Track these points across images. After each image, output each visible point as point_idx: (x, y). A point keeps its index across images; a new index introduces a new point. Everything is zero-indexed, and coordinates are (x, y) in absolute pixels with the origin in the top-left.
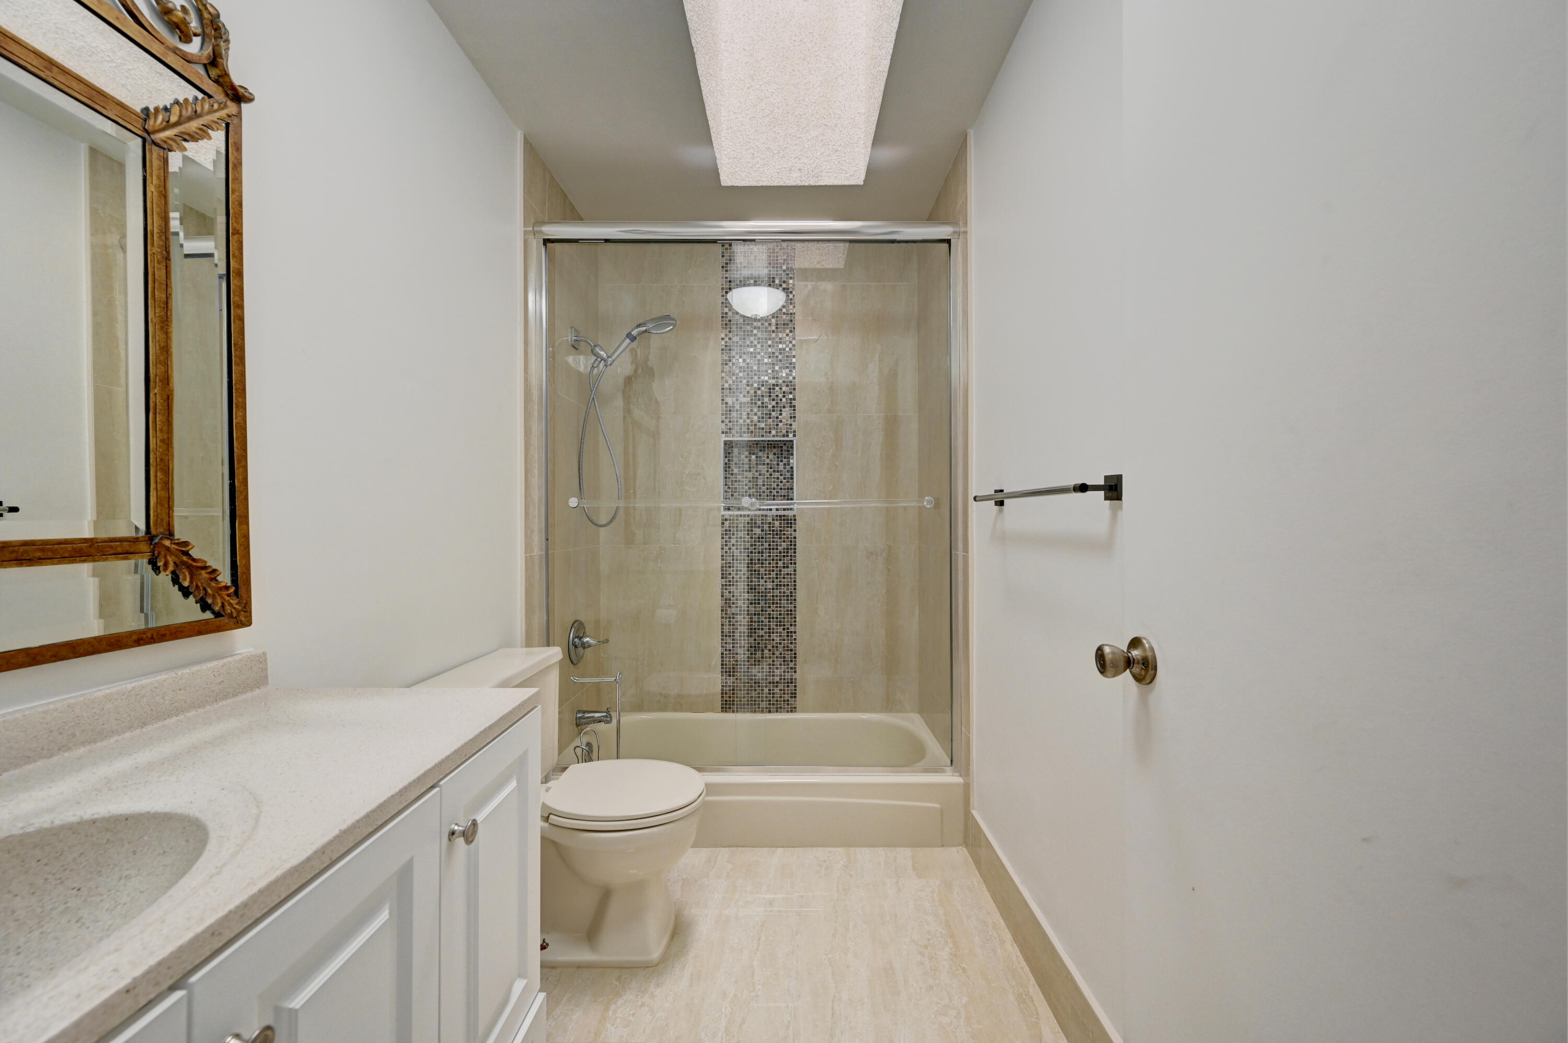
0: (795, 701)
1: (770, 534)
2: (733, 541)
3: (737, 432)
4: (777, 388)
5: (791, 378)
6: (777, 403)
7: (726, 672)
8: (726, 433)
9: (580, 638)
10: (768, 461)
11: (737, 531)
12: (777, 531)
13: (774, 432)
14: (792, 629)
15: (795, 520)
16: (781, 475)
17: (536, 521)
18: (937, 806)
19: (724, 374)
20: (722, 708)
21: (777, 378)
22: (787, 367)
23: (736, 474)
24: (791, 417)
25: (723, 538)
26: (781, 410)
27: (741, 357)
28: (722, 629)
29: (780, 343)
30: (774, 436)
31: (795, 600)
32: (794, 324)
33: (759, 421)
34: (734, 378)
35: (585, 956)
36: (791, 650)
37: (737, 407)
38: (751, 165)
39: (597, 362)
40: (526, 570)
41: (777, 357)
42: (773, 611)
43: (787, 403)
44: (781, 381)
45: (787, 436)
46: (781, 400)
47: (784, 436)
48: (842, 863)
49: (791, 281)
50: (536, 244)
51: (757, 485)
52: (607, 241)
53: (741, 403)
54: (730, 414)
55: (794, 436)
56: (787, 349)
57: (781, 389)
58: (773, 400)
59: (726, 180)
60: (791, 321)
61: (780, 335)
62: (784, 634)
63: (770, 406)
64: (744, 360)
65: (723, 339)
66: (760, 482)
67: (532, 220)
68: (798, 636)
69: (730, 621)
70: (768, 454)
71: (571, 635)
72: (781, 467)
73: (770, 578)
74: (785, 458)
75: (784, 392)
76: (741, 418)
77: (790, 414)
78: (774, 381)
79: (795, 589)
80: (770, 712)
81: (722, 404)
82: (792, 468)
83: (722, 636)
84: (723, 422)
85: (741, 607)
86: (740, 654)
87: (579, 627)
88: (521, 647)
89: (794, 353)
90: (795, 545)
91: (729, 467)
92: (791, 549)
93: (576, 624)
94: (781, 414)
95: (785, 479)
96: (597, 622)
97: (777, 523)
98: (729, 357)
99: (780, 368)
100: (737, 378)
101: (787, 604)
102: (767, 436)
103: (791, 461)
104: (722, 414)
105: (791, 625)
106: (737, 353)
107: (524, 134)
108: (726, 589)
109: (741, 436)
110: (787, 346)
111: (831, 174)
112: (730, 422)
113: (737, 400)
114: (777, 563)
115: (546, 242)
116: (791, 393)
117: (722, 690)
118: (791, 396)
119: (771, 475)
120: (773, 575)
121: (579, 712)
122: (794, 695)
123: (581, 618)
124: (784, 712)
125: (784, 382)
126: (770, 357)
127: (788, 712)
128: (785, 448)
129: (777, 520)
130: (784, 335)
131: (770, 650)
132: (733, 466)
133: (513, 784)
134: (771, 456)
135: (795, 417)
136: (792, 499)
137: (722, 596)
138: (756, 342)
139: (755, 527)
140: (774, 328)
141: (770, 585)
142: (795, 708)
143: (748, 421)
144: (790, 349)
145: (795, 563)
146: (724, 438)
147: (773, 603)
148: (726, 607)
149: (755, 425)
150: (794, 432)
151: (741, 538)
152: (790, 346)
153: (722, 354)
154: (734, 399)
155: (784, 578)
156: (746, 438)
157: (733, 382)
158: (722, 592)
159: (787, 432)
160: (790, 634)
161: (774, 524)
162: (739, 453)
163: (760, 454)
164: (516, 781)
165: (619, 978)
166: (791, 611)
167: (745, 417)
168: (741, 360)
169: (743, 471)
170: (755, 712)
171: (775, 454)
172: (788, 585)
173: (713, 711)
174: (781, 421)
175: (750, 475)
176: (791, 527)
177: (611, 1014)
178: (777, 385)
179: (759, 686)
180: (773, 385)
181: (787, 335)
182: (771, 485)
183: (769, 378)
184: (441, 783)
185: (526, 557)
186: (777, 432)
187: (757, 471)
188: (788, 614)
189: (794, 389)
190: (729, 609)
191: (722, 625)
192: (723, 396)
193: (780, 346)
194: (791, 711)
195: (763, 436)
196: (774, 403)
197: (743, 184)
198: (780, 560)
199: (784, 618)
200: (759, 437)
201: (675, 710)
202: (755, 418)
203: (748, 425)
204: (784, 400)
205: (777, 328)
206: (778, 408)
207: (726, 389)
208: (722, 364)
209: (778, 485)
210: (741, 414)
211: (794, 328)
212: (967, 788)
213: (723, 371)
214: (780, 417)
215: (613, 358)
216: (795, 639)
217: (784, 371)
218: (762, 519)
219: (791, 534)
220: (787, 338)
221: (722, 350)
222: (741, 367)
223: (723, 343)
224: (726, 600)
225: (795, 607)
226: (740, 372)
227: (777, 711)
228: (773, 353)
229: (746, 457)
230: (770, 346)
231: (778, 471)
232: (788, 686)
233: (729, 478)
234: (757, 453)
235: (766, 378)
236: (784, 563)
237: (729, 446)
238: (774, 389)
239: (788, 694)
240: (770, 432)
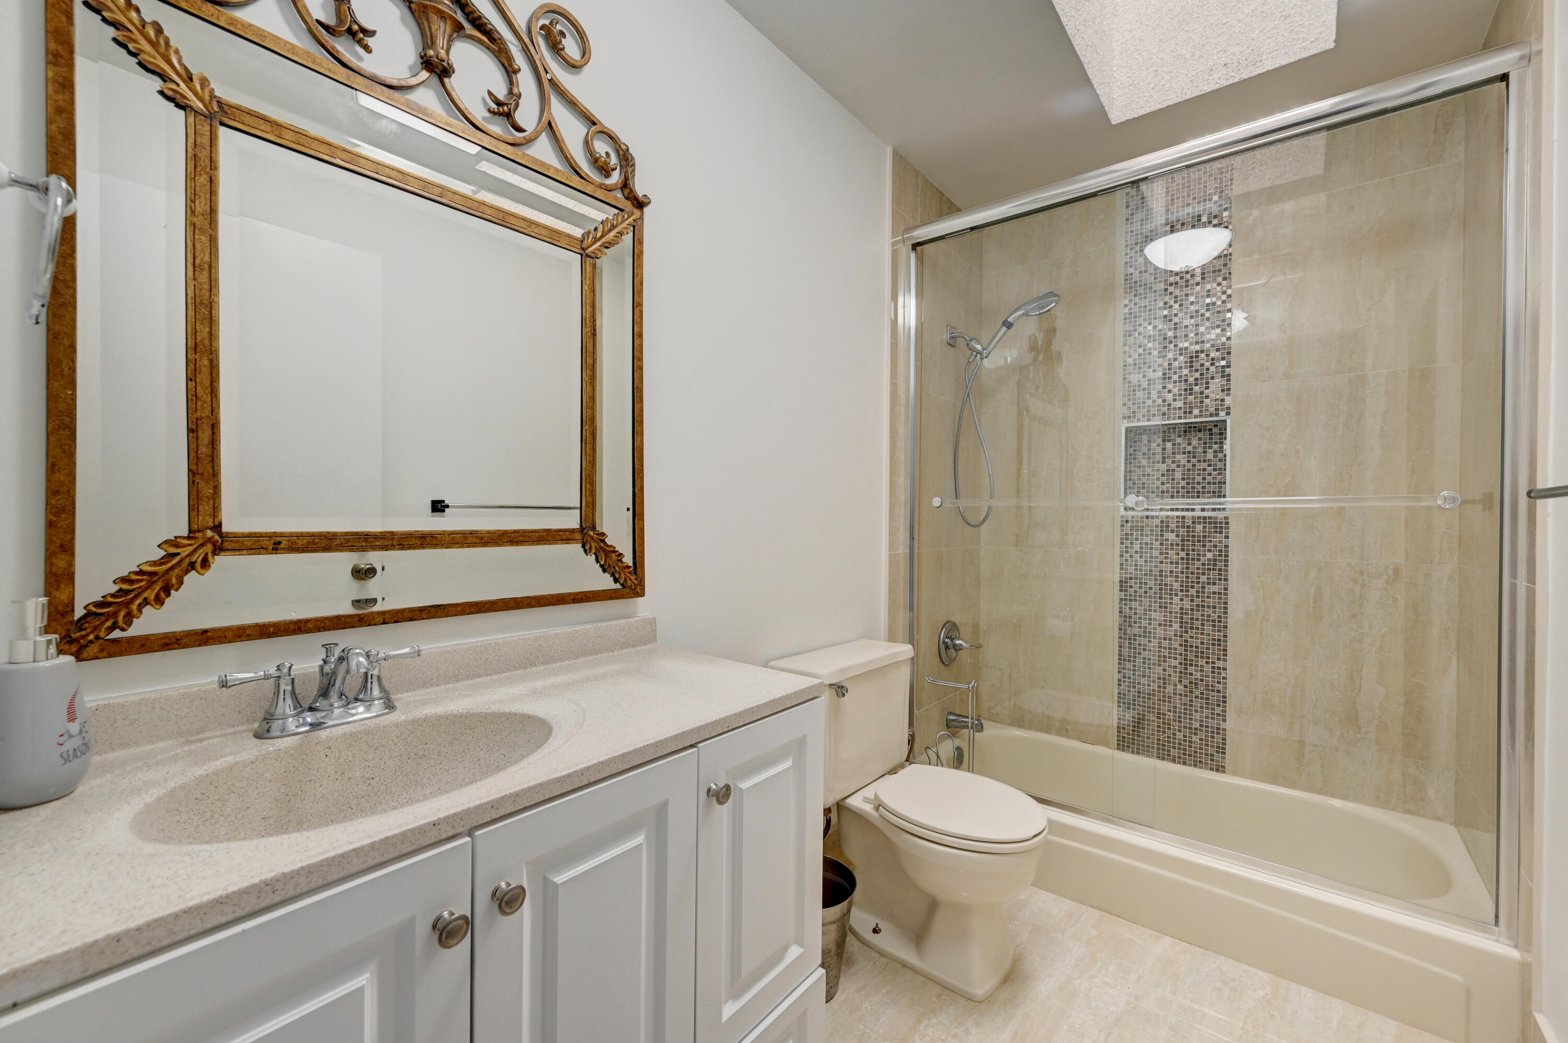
0: (1224, 758)
1: (1188, 540)
2: (1137, 547)
3: (1144, 416)
4: (1203, 355)
5: (1224, 339)
6: (1202, 374)
7: (1124, 703)
8: (1129, 417)
9: (952, 639)
10: (1189, 448)
11: (1142, 535)
12: (1199, 537)
13: (1196, 412)
14: (1220, 664)
15: (1227, 523)
16: (1210, 465)
17: (902, 520)
18: (1459, 978)
19: (1127, 348)
20: (1118, 745)
21: (1203, 342)
22: (1218, 326)
23: (1144, 466)
24: (1223, 391)
25: (1122, 543)
26: (1207, 383)
27: (1150, 324)
28: (1120, 651)
29: (1208, 296)
30: (1196, 417)
31: (1226, 627)
32: (1230, 268)
33: (1175, 400)
34: (1141, 351)
35: (910, 957)
36: (1219, 691)
37: (1145, 385)
38: (1152, 86)
39: (973, 357)
40: (890, 567)
41: (1203, 315)
42: (1192, 637)
43: (1217, 373)
44: (1208, 346)
45: (1217, 415)
46: (1208, 369)
47: (1211, 415)
48: (1261, 993)
49: (1226, 214)
50: (905, 250)
51: (1173, 479)
52: (972, 229)
53: (1149, 380)
54: (1135, 395)
55: (1228, 414)
56: (1219, 303)
57: (1207, 355)
58: (1197, 370)
59: (1117, 116)
60: (1225, 265)
61: (1208, 287)
62: (1208, 668)
63: (1191, 380)
64: (1155, 327)
65: (1126, 306)
66: (1178, 475)
67: (902, 228)
68: (1230, 674)
69: (1130, 643)
70: (1190, 439)
71: (942, 635)
72: (1210, 455)
73: (1187, 596)
74: (1216, 443)
75: (1213, 359)
76: (1149, 398)
77: (1222, 386)
78: (1198, 347)
79: (1226, 613)
80: (1184, 763)
81: (1124, 383)
82: (1225, 456)
83: (1120, 659)
84: (1124, 405)
85: (1145, 628)
86: (1144, 685)
87: (951, 628)
88: (885, 641)
89: (1229, 306)
90: (1227, 556)
91: (1135, 459)
92: (1221, 561)
93: (947, 625)
94: (1207, 388)
95: (1215, 470)
96: (976, 627)
97: (1199, 528)
98: (1135, 326)
99: (1207, 328)
100: (1144, 350)
101: (1213, 631)
102: (1185, 418)
103: (1225, 447)
104: (1124, 396)
105: (1219, 659)
106: (1145, 320)
107: (893, 149)
108: (1125, 604)
109: (1149, 420)
110: (1219, 298)
111: (1278, 52)
112: (1134, 404)
113: (1144, 376)
114: (1198, 578)
115: (915, 246)
116: (1223, 359)
117: (1119, 723)
118: (1223, 363)
119: (1194, 466)
120: (1193, 592)
121: (951, 713)
122: (1222, 750)
123: (956, 619)
124: (1206, 769)
125: (1213, 346)
126: (1192, 317)
127: (1211, 769)
128: (1215, 430)
129: (1199, 523)
130: (1215, 285)
131: (1185, 686)
132: (1140, 456)
133: (788, 763)
134: (1195, 442)
135: (1229, 389)
136: (1224, 496)
137: (1121, 612)
138: (1172, 302)
139: (1167, 531)
140: (1198, 279)
141: (1187, 604)
142: (1224, 767)
143: (1160, 401)
144: (1224, 302)
145: (1226, 580)
146: (1126, 424)
147: (1192, 628)
148: (1125, 626)
149: (1169, 405)
150: (1228, 408)
151: (1146, 544)
152: (1224, 297)
153: (1125, 323)
154: (1141, 376)
155: (1209, 597)
156: (1157, 421)
157: (1140, 355)
158: (1121, 608)
159: (1217, 410)
160: (1217, 670)
161: (1194, 527)
162: (1149, 441)
163: (1179, 440)
164: (791, 762)
165: (939, 996)
166: (1219, 640)
167: (1154, 395)
168: (1150, 328)
169: (1154, 462)
170: (1163, 759)
171: (1200, 439)
172: (1214, 607)
173: (1106, 744)
174: (1207, 397)
175: (1164, 467)
176: (1221, 533)
177: (922, 1028)
178: (1202, 351)
179: (1169, 728)
180: (1197, 352)
181: (1219, 284)
182: (1194, 479)
183: (1191, 344)
184: (700, 745)
185: (890, 555)
186: (1201, 411)
187: (1173, 462)
188: (1213, 644)
189: (1229, 353)
190: (1129, 629)
191: (1120, 646)
192: (1124, 374)
193: (1208, 300)
194: (1218, 770)
195: (1180, 418)
196: (1197, 375)
197: (1142, 112)
198: (1203, 574)
199: (1208, 649)
200: (1174, 419)
201: (1059, 734)
202: (1170, 397)
203: (1159, 406)
204: (1212, 369)
205: (1203, 278)
206: (1204, 379)
207: (1130, 365)
208: (1125, 336)
209: (1204, 479)
210: (1149, 393)
211: (1230, 273)
212: (1526, 973)
213: (1125, 345)
214: (1207, 391)
215: (989, 349)
216: (1224, 678)
217: (1213, 332)
218: (1178, 522)
219: (1221, 542)
220: (1219, 288)
221: (1125, 319)
222: (1150, 337)
223: (1127, 311)
224: (1125, 617)
225: (1225, 636)
226: (1149, 342)
227: (1195, 766)
228: (1197, 311)
229: (1158, 445)
230: (1192, 303)
231: (1205, 461)
232: (1212, 737)
233: (1135, 471)
234: (1174, 440)
235: (1186, 344)
236: (1208, 579)
237: (1133, 435)
238: (1197, 357)
239: (1212, 746)
240: (1191, 412)
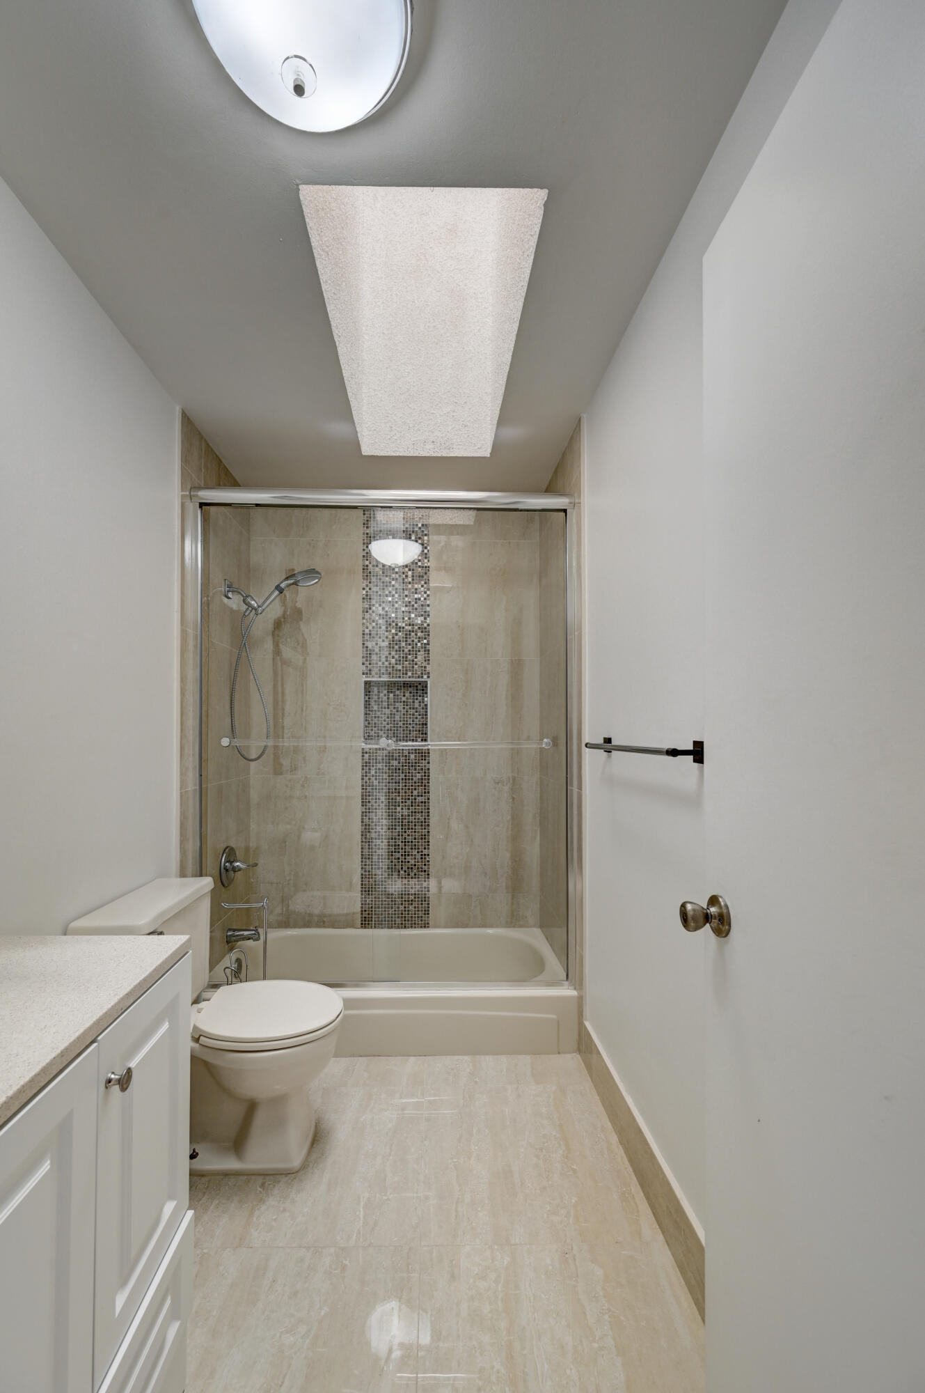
0: (428, 917)
1: (406, 766)
2: (373, 772)
3: (377, 674)
4: (413, 634)
5: (425, 625)
6: (413, 647)
7: (365, 891)
8: (367, 674)
9: (231, 863)
10: (404, 699)
11: (376, 763)
12: (412, 763)
13: (410, 674)
14: (425, 852)
15: (429, 753)
16: (416, 712)
17: (191, 759)
18: (554, 1017)
19: (365, 621)
20: (362, 924)
21: (413, 625)
22: (422, 615)
23: (375, 711)
24: (425, 661)
25: (363, 769)
26: (416, 654)
27: (380, 605)
28: (362, 852)
29: (416, 593)
30: (410, 677)
31: (428, 825)
32: (428, 577)
33: (396, 664)
34: (374, 624)
35: (231, 1164)
36: (425, 871)
37: (377, 650)
38: (389, 437)
39: (248, 612)
40: (181, 805)
41: (413, 606)
42: (409, 835)
43: (422, 648)
44: (416, 627)
45: (422, 677)
46: (416, 644)
47: (419, 677)
48: (468, 1070)
49: (426, 538)
50: (193, 507)
51: (394, 721)
52: (257, 505)
53: (380, 647)
54: (370, 657)
55: (428, 677)
56: (422, 599)
57: (416, 635)
58: (410, 645)
59: (367, 450)
60: (426, 573)
61: (416, 586)
62: (418, 856)
63: (406, 650)
64: (383, 609)
65: (364, 589)
66: (397, 718)
67: (189, 487)
68: (431, 858)
69: (369, 845)
70: (404, 693)
71: (223, 860)
72: (416, 705)
73: (405, 806)
74: (420, 696)
75: (419, 638)
76: (380, 661)
77: (425, 657)
78: (410, 628)
79: (428, 816)
80: (405, 927)
81: (363, 648)
82: (426, 705)
83: (362, 858)
84: (363, 664)
85: (379, 832)
86: (379, 875)
87: (230, 853)
88: (176, 877)
89: (428, 602)
90: (429, 776)
91: (369, 705)
92: (425, 779)
93: (227, 850)
94: (416, 658)
95: (419, 715)
96: (247, 849)
97: (412, 756)
98: (370, 605)
99: (416, 616)
100: (377, 624)
101: (422, 829)
102: (403, 677)
103: (426, 699)
104: (363, 657)
105: (425, 849)
106: (377, 602)
107: (182, 410)
108: (366, 816)
109: (380, 677)
110: (422, 596)
111: (461, 447)
112: (370, 664)
113: (377, 644)
114: (412, 792)
115: (202, 505)
116: (425, 639)
117: (362, 907)
118: (425, 641)
119: (407, 711)
120: (409, 803)
121: (230, 930)
122: (427, 912)
123: (233, 844)
124: (418, 927)
125: (419, 628)
126: (406, 606)
127: (421, 927)
128: (419, 687)
129: (412, 753)
130: (420, 586)
131: (405, 871)
132: (373, 703)
133: (166, 1026)
134: (407, 694)
135: (429, 660)
137: (362, 822)
138: (394, 593)
139: (393, 760)
140: (410, 579)
141: (406, 812)
142: (428, 924)
143: (387, 663)
144: (425, 599)
145: (428, 792)
146: (365, 678)
147: (409, 829)
148: (366, 832)
149: (393, 667)
150: (429, 673)
151: (379, 769)
152: (425, 596)
153: (363, 602)
154: (374, 643)
155: (419, 806)
156: (385, 678)
157: (373, 627)
158: (362, 819)
159: (422, 674)
160: (424, 856)
161: (409, 756)
162: (379, 692)
163: (398, 692)
164: (168, 1023)
165: (263, 1185)
166: (425, 835)
167: (383, 659)
168: (380, 608)
169: (382, 708)
170: (392, 927)
171: (410, 693)
172: (422, 812)
173: (353, 926)
174: (416, 664)
175: (388, 711)
176: (425, 760)
177: (255, 1219)
178: (413, 631)
179: (395, 904)
180: (410, 631)
181: (422, 586)
182: (407, 721)
183: (406, 625)
184: (99, 1039)
185: (181, 793)
186: (412, 674)
187: (394, 708)
188: (422, 839)
189: (429, 635)
190: (368, 834)
191: (362, 848)
192: (363, 641)
193: (416, 596)
194: (425, 927)
195: (400, 677)
196: (410, 647)
197: (382, 454)
198: (415, 789)
199: (418, 842)
200: (396, 678)
201: (318, 926)
202: (393, 661)
203: (387, 667)
204: (419, 644)
205: (413, 580)
206: (415, 652)
207: (367, 634)
208: (363, 612)
209: (413, 721)
210: (380, 657)
211: (428, 580)
212: (580, 1001)
213: (363, 618)
214: (415, 660)
215: (263, 608)
216: (428, 861)
217: (419, 618)
218: (399, 753)
219: (425, 766)
220: (422, 589)
221: (364, 599)
222: (380, 615)
223: (364, 592)
224: (366, 825)
225: (429, 832)
226: (379, 619)
227: (411, 927)
228: (410, 602)
229: (385, 695)
230: (406, 596)
231: (413, 709)
232: (422, 904)
233: (369, 714)
234: (395, 692)
235: (404, 625)
236: (418, 793)
237: (368, 684)
238: (410, 635)
239: (422, 911)
240: (406, 674)
